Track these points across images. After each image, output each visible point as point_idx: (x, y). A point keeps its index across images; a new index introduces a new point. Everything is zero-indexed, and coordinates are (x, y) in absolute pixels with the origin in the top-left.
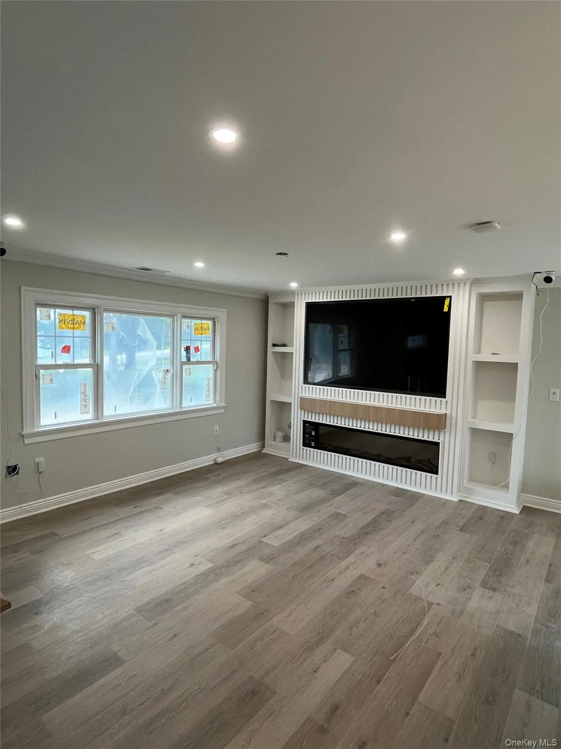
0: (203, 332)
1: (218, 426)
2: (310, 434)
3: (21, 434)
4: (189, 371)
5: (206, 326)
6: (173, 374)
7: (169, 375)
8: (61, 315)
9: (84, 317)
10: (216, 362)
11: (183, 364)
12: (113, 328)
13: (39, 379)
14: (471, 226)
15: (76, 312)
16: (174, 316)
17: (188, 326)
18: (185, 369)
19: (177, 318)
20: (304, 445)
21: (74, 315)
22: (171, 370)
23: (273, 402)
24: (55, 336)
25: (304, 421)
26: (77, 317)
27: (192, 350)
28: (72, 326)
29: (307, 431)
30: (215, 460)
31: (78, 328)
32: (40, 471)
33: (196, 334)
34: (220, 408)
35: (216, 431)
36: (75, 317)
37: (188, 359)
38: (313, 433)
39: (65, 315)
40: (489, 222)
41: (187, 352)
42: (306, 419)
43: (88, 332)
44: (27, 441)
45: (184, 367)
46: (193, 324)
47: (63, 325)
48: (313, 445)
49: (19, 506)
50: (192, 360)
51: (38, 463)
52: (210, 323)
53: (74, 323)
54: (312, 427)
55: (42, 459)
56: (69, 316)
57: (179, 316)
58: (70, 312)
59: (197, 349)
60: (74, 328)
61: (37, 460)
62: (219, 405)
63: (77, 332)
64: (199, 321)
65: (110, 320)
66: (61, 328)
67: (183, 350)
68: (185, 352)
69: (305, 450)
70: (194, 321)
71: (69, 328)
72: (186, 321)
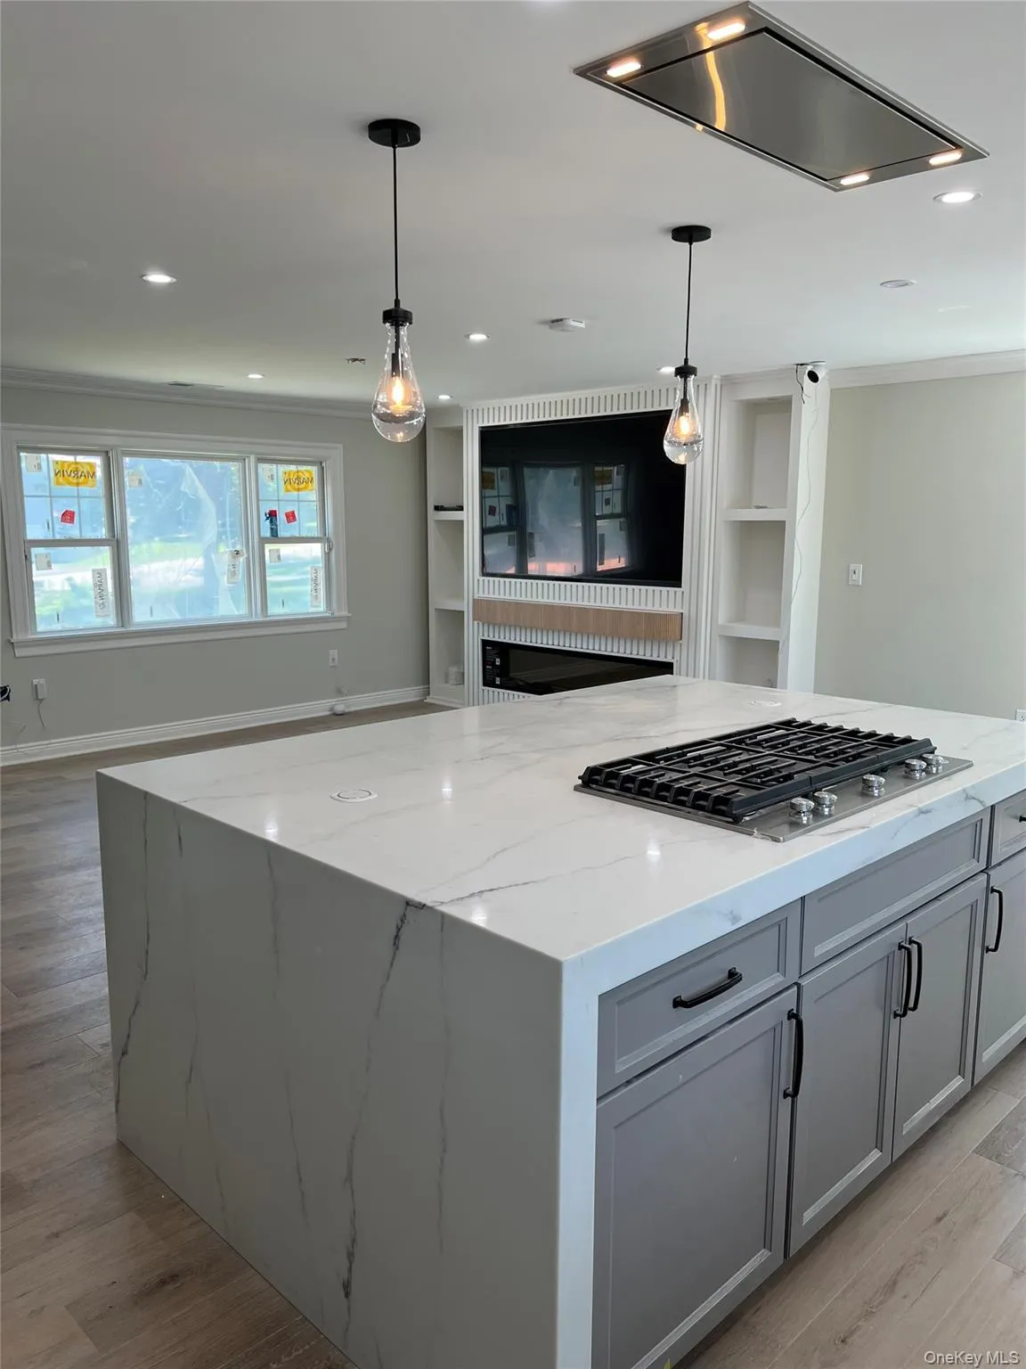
0: (301, 486)
1: (336, 651)
2: (493, 664)
3: (9, 641)
4: (277, 554)
5: (307, 475)
6: (248, 558)
7: (242, 559)
8: (57, 463)
9: (92, 466)
10: (328, 539)
11: (263, 541)
12: (140, 481)
13: (31, 562)
14: (544, 323)
15: (80, 459)
16: (244, 460)
17: (272, 476)
18: (270, 551)
19: (249, 462)
20: (485, 684)
21: (76, 463)
22: (245, 551)
23: (438, 610)
24: (50, 496)
25: (483, 640)
26: (83, 467)
27: (281, 518)
28: (75, 481)
29: (489, 658)
30: (332, 709)
31: (85, 483)
32: (40, 697)
33: (287, 490)
34: (339, 619)
35: (333, 660)
36: (78, 466)
37: (274, 532)
38: (498, 662)
39: (63, 462)
40: (561, 320)
41: (271, 522)
42: (486, 638)
43: (100, 490)
44: (19, 653)
45: (268, 547)
46: (281, 474)
47: (61, 480)
48: (498, 683)
49: (14, 747)
50: (281, 534)
51: (36, 685)
52: (314, 470)
53: (80, 475)
54: (495, 652)
55: (42, 681)
56: (70, 464)
57: (253, 458)
58: (70, 458)
59: (291, 517)
60: (78, 484)
61: (35, 681)
62: (336, 614)
63: (84, 490)
64: (293, 468)
65: (135, 469)
66: (58, 483)
67: (263, 517)
68: (268, 521)
69: (486, 692)
70: (283, 468)
71: (70, 483)
72: (265, 468)
